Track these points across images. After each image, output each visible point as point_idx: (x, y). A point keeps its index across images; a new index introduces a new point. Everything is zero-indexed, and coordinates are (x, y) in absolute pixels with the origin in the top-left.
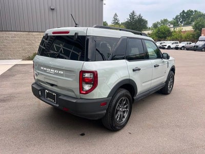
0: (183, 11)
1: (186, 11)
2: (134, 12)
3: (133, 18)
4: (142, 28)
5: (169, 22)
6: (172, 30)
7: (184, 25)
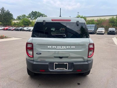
0: (33, 11)
1: (34, 12)
2: (3, 8)
3: (4, 12)
4: (10, 19)
5: (27, 17)
6: (31, 21)
7: (34, 19)
